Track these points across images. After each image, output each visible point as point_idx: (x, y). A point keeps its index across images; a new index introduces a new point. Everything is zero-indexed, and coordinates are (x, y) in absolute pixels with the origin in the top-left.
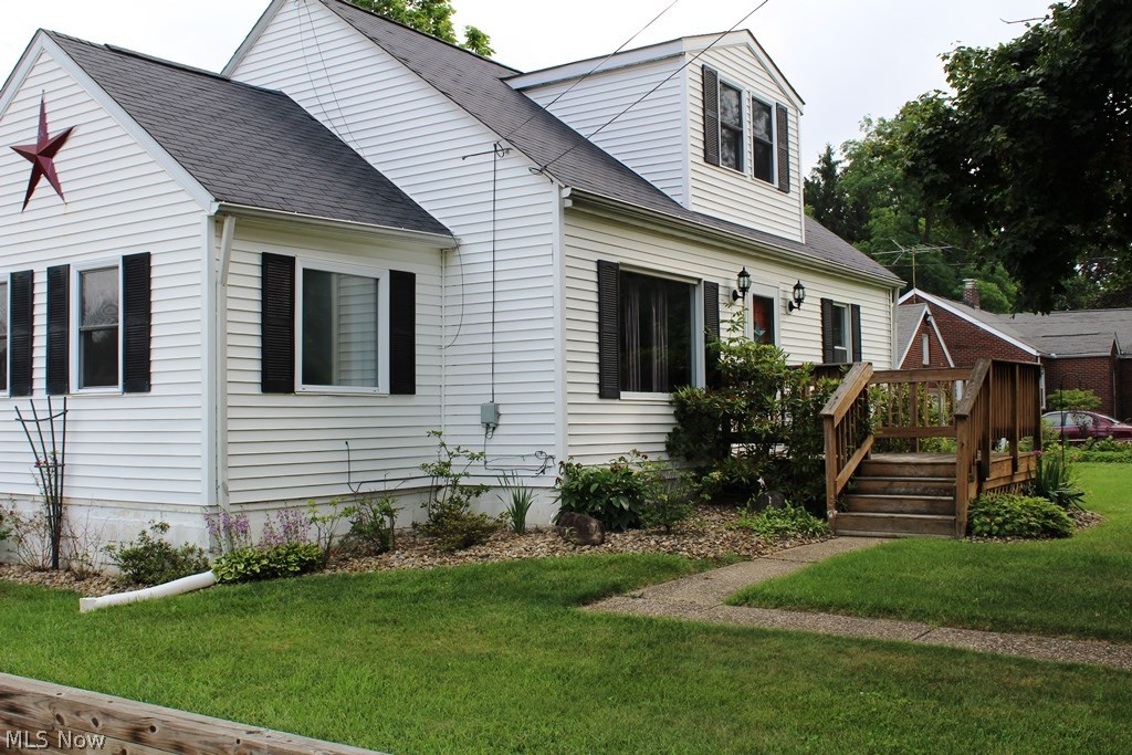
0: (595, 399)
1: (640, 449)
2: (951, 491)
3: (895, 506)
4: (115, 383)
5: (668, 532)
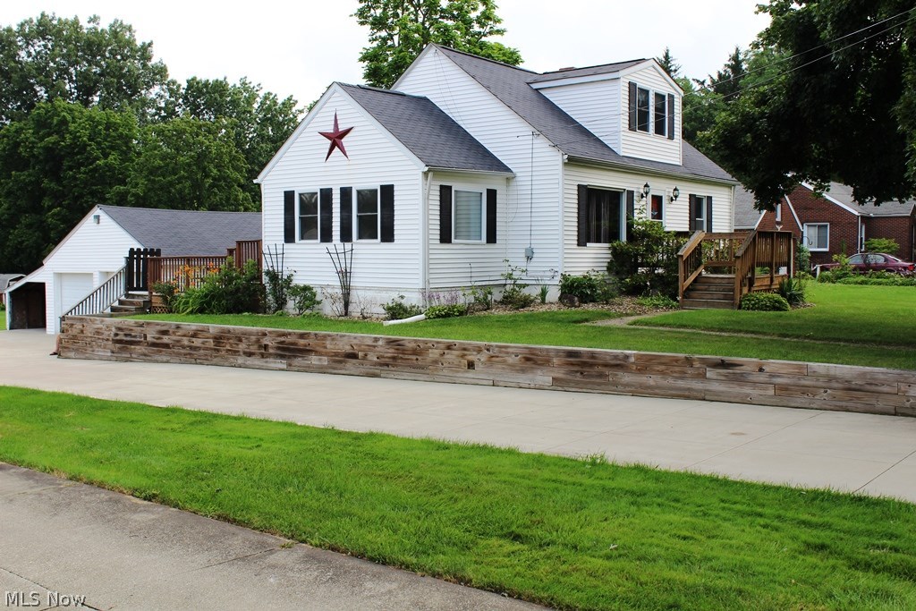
0: (576, 247)
1: (595, 269)
2: (733, 290)
3: (709, 296)
4: (377, 238)
5: (607, 304)
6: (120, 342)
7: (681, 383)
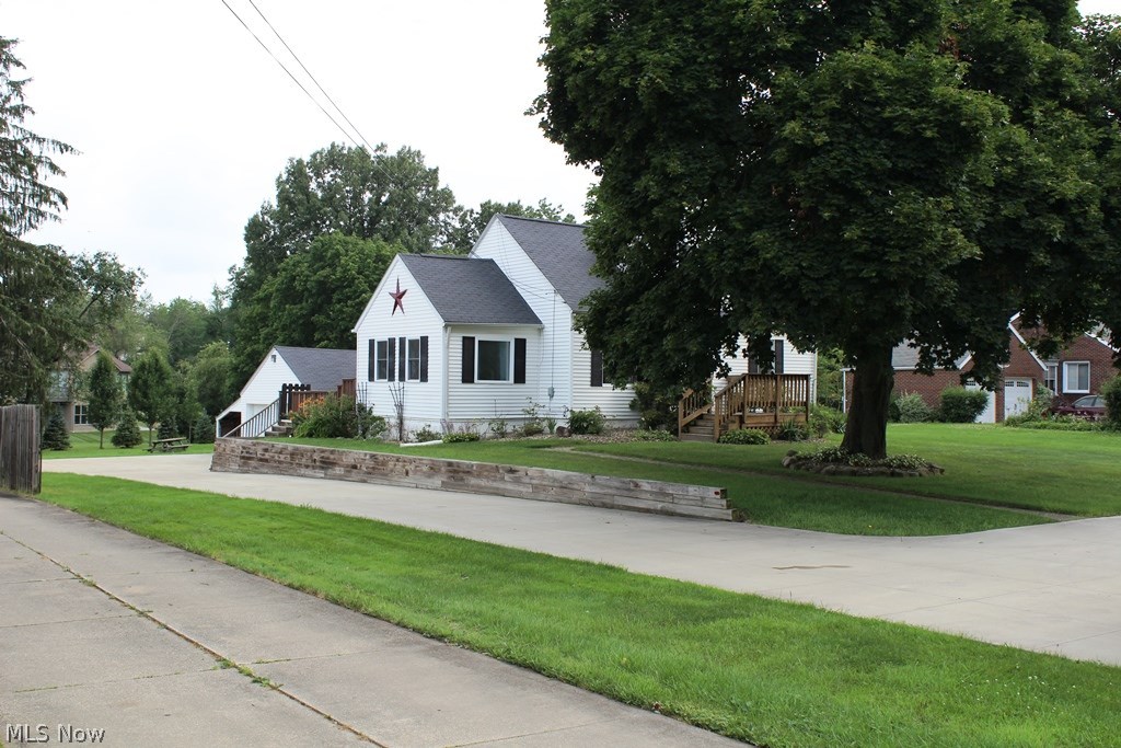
0: (589, 387)
4: (418, 379)
6: (243, 458)
7: (495, 485)
